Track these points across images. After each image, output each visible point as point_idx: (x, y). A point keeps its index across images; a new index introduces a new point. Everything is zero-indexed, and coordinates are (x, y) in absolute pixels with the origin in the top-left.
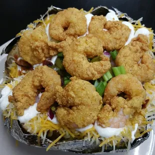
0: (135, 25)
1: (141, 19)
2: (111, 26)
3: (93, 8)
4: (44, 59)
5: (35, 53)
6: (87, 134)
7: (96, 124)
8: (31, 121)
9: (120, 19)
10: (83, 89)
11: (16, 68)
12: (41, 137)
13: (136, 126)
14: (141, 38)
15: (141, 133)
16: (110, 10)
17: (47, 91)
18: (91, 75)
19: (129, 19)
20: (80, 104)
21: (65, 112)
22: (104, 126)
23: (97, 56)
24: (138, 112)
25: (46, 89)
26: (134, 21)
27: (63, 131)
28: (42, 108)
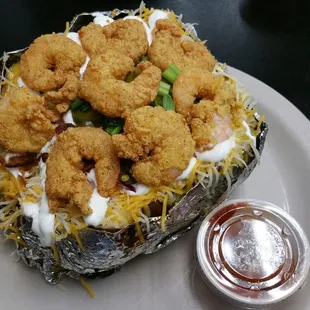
0: (141, 15)
1: (143, 4)
2: (114, 29)
3: (68, 23)
4: (54, 127)
5: (35, 125)
6: (197, 174)
7: (197, 154)
8: (108, 214)
9: (115, 18)
10: (152, 116)
11: (10, 177)
12: (140, 223)
13: (245, 124)
14: (163, 23)
15: (256, 129)
16: (93, 14)
17: (101, 158)
18: (145, 97)
19: (128, 12)
20: (162, 139)
21: (149, 163)
22: (211, 145)
23: (130, 72)
24: (233, 105)
25: (96, 157)
26: (137, 11)
27: (163, 195)
28: (108, 187)
